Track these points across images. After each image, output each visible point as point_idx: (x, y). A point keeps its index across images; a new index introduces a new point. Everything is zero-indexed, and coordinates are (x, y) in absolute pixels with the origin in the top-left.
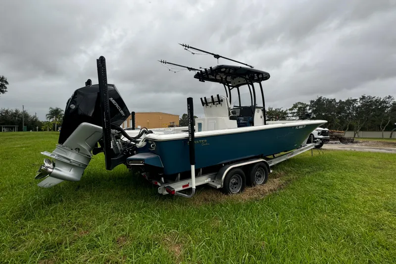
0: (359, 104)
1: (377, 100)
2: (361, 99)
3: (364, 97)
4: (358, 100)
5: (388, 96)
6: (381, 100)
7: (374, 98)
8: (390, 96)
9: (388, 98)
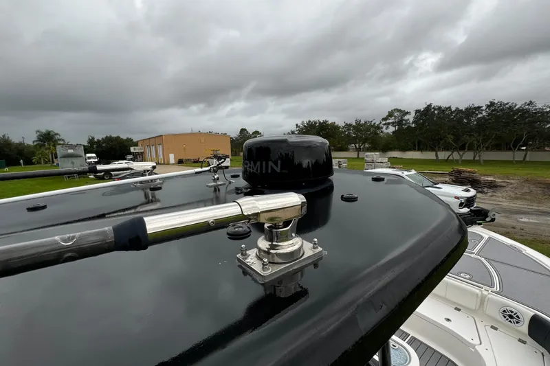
0: (484, 114)
1: (510, 106)
2: (488, 107)
3: (492, 104)
4: (484, 108)
5: (528, 102)
6: (517, 107)
7: (507, 104)
8: (531, 102)
9: (529, 105)
